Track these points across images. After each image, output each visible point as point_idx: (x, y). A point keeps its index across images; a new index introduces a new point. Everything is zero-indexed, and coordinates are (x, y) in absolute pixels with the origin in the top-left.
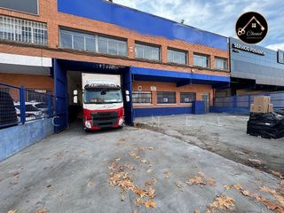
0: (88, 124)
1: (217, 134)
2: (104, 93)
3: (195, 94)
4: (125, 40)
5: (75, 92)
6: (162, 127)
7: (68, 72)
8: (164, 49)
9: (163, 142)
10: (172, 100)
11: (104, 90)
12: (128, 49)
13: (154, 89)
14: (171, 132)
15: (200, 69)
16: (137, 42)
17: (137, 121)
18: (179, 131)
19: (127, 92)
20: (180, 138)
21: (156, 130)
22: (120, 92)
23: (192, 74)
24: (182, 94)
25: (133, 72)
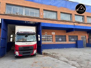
0: (17, 53)
1: (88, 60)
2: (26, 36)
3: (77, 36)
4: (39, 9)
5: (12, 36)
6: (58, 55)
7: (9, 25)
8: (59, 13)
9: (57, 64)
10: (64, 40)
11: (26, 34)
12: (40, 14)
13: (53, 33)
14: (62, 58)
15: (79, 23)
16: (44, 10)
17: (44, 51)
18: (67, 58)
19: (39, 36)
20: (67, 62)
21: (54, 57)
22: (35, 36)
23: (74, 26)
24: (69, 36)
25: (42, 25)
